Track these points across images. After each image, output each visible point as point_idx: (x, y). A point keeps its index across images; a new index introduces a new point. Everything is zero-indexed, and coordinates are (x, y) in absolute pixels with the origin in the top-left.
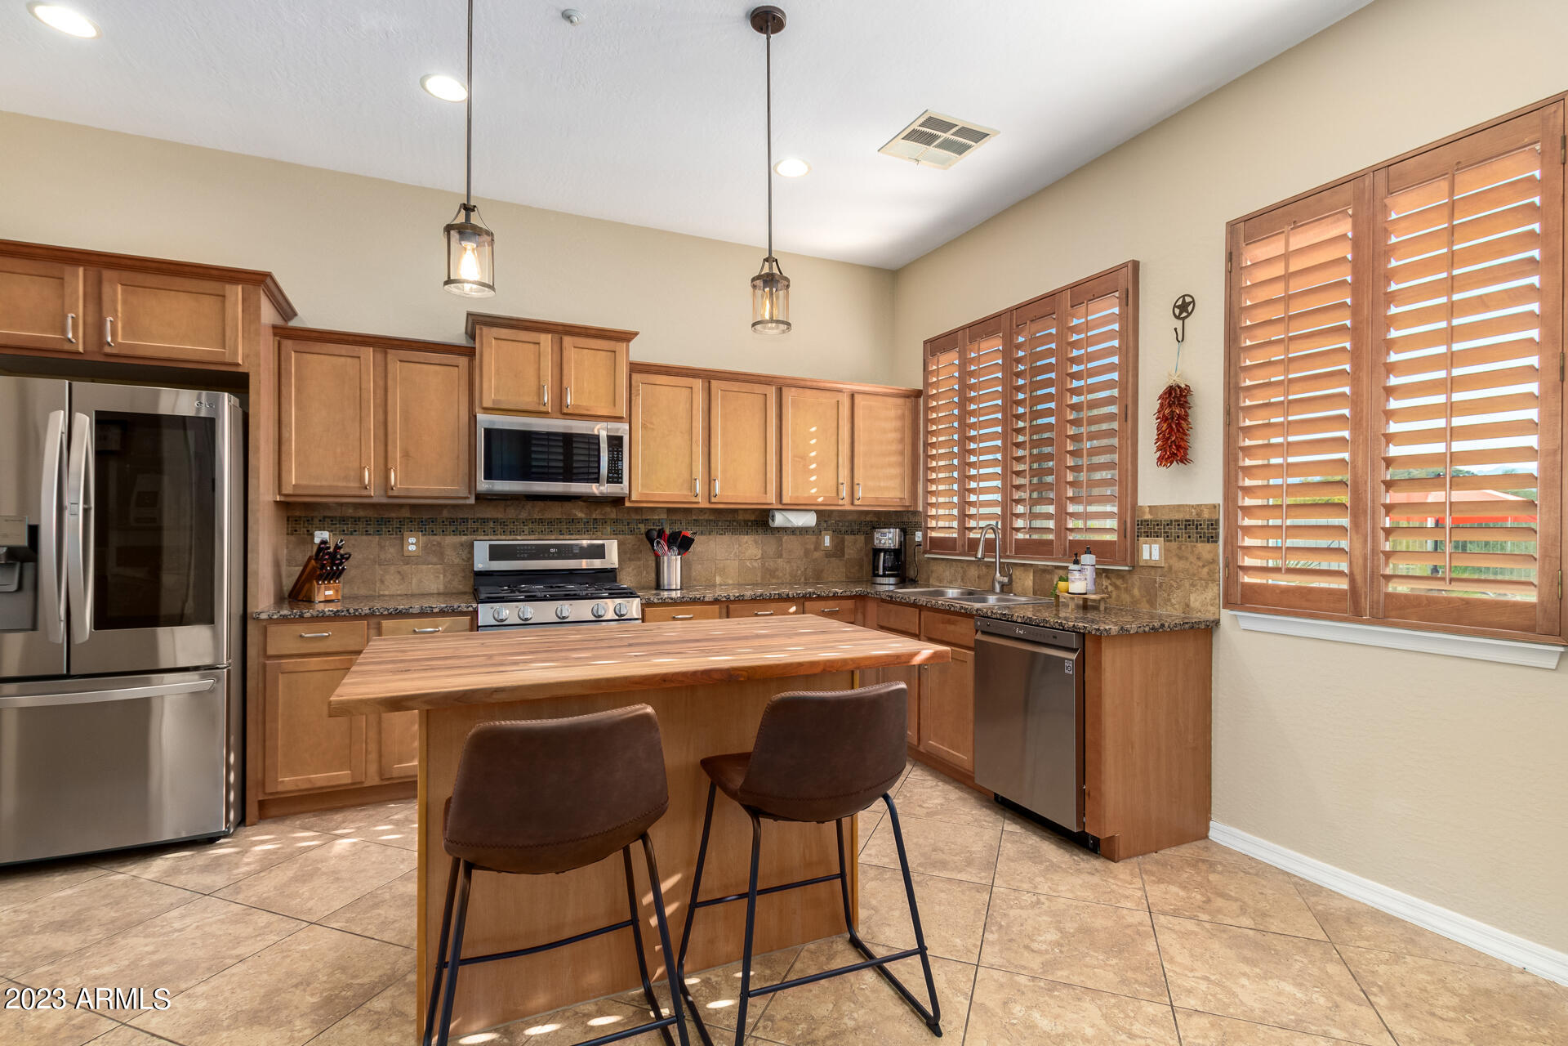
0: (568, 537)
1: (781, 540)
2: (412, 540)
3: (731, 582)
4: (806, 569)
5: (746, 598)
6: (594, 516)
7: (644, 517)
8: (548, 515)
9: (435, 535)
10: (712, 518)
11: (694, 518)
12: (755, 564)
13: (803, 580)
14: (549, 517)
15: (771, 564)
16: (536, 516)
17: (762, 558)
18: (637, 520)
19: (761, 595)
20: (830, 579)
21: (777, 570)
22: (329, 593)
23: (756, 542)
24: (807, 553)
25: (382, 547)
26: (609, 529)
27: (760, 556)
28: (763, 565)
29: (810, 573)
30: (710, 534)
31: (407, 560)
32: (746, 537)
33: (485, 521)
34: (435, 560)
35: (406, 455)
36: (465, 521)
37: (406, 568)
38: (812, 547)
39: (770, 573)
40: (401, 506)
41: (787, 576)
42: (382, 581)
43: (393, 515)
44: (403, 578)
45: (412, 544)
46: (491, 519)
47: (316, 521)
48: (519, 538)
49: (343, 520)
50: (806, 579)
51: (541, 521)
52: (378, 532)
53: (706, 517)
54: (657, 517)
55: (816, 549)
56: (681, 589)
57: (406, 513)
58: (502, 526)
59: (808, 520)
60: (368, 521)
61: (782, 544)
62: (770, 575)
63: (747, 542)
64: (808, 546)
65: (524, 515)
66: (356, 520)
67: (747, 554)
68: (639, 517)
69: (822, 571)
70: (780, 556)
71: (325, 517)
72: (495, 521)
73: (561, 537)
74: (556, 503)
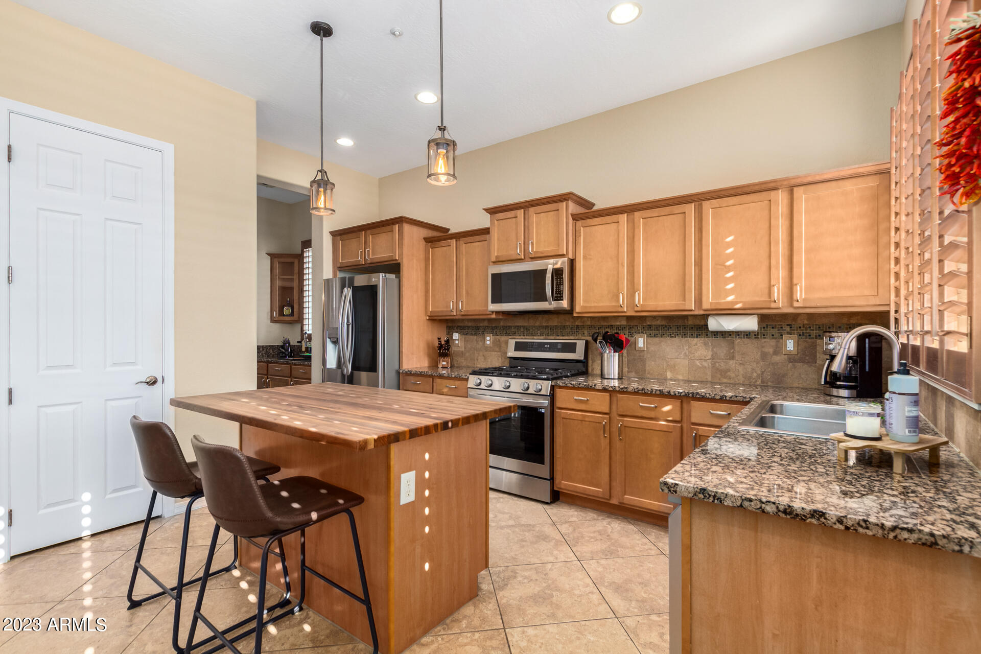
0: (561, 338)
1: (733, 343)
2: (488, 338)
3: (680, 377)
4: (763, 372)
5: (629, 390)
6: (577, 324)
7: (609, 324)
8: (550, 324)
9: (498, 335)
10: (664, 323)
11: (648, 323)
12: (705, 364)
13: (759, 382)
14: (551, 324)
15: (723, 366)
16: (544, 324)
17: (713, 358)
18: (605, 326)
19: (643, 389)
20: (796, 385)
21: (729, 370)
22: (444, 363)
23: (705, 344)
24: (764, 356)
25: (477, 342)
26: (586, 332)
27: (709, 357)
28: (713, 366)
29: (768, 376)
30: (661, 337)
31: (487, 349)
32: (696, 339)
33: (518, 327)
34: (497, 349)
35: (467, 293)
36: (510, 327)
37: (486, 353)
38: (771, 350)
39: (720, 374)
40: (484, 320)
41: (741, 377)
42: (477, 360)
43: (481, 325)
44: (485, 359)
45: (489, 340)
46: (522, 326)
47: (455, 329)
48: (535, 337)
49: (463, 328)
50: (762, 382)
51: (546, 327)
52: (476, 334)
53: (658, 323)
54: (618, 324)
55: (776, 353)
56: (619, 379)
57: (486, 324)
58: (528, 331)
59: (750, 324)
60: (472, 327)
61: (733, 348)
62: (721, 374)
63: (696, 344)
64: (766, 350)
65: (538, 324)
66: (468, 327)
67: (697, 354)
68: (606, 324)
69: (784, 375)
70: (733, 358)
71: (458, 326)
72: (524, 327)
73: (558, 337)
74: (555, 316)
